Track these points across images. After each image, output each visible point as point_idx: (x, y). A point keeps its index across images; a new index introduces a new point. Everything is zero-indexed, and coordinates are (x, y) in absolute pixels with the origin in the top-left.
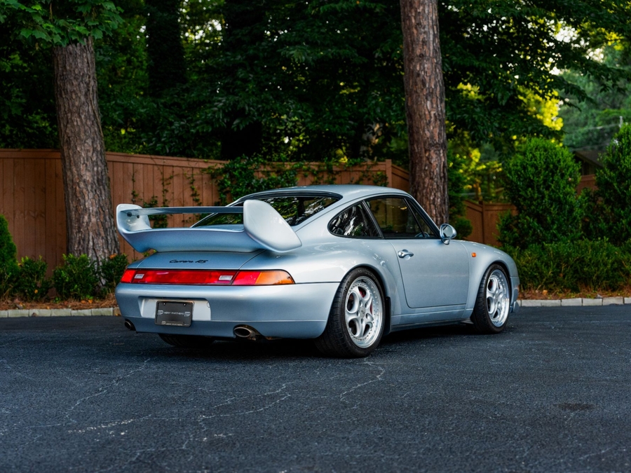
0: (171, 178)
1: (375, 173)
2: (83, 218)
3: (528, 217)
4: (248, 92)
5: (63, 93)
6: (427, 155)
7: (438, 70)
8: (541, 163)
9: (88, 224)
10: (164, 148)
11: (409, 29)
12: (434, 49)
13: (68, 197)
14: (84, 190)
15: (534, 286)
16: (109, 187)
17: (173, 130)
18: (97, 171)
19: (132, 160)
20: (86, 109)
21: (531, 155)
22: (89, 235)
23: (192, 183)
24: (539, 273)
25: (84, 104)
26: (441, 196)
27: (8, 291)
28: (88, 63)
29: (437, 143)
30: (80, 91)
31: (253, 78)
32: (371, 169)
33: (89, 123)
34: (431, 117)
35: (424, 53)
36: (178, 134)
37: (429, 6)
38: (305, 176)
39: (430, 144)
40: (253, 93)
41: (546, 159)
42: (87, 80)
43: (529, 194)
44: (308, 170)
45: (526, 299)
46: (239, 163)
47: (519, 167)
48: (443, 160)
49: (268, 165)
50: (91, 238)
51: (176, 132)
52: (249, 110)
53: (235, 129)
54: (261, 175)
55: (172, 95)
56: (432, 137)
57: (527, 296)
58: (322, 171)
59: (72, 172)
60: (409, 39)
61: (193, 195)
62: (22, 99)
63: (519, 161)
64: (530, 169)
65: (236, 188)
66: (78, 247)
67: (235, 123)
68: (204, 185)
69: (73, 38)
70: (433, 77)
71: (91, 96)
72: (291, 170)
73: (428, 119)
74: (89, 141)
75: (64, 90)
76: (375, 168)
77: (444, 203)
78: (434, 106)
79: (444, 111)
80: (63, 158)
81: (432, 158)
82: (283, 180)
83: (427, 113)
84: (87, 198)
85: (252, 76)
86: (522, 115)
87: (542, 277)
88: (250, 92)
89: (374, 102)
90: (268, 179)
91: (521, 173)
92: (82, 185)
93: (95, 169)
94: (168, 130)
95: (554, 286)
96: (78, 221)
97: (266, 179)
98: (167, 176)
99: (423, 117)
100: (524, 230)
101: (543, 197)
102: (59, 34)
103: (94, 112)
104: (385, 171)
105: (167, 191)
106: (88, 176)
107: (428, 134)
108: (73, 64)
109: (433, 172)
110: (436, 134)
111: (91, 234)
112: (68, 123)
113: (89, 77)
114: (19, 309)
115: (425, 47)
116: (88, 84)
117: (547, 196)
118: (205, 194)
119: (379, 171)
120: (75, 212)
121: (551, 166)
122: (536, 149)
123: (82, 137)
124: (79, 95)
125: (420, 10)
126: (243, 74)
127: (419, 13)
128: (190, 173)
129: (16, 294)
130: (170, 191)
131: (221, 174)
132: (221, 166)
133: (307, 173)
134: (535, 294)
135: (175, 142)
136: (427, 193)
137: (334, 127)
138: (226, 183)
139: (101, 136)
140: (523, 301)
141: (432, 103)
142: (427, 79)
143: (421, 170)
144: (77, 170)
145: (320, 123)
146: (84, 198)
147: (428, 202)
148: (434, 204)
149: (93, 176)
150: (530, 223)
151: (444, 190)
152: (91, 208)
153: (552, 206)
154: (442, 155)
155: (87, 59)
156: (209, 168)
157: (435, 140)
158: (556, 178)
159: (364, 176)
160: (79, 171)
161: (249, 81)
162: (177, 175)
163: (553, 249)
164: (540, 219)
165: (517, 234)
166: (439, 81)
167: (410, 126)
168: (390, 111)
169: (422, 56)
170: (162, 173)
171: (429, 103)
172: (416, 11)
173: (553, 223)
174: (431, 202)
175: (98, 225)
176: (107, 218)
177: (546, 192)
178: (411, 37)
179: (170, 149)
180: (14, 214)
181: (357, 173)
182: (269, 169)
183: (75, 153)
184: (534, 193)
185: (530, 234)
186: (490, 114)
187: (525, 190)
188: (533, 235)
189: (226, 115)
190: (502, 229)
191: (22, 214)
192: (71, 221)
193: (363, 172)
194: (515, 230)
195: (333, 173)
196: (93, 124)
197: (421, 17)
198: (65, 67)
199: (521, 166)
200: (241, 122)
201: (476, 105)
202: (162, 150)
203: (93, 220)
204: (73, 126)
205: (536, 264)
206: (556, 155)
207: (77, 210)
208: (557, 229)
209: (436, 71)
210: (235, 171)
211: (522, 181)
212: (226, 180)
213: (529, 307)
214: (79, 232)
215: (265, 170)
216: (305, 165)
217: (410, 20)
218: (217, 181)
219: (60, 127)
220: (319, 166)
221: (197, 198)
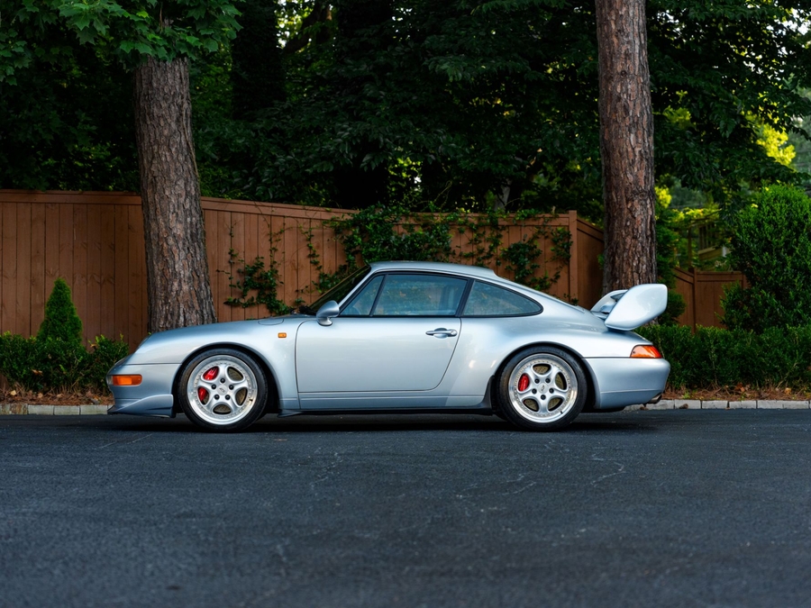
0: (281, 233)
1: (554, 228)
2: (173, 284)
3: (763, 291)
4: (379, 116)
5: (148, 119)
6: (629, 206)
7: (645, 93)
8: (781, 218)
9: (177, 294)
10: (266, 192)
11: (607, 37)
12: (640, 64)
13: (152, 257)
14: (174, 248)
15: (773, 382)
16: (204, 244)
17: (277, 168)
18: (191, 223)
19: (230, 207)
20: (178, 140)
21: (768, 208)
22: (179, 308)
23: (309, 240)
24: (780, 365)
25: (175, 133)
26: (648, 261)
27: (78, 380)
28: (181, 78)
29: (643, 191)
30: (170, 116)
31: (385, 97)
32: (549, 224)
33: (181, 158)
34: (635, 156)
35: (626, 70)
36: (284, 172)
37: (634, 7)
38: (461, 232)
39: (633, 192)
40: (387, 117)
41: (788, 214)
42: (180, 101)
43: (765, 260)
44: (464, 224)
45: (763, 399)
46: (373, 213)
47: (752, 224)
48: (650, 213)
49: (412, 216)
50: (181, 312)
51: (281, 171)
52: (385, 143)
53: (366, 169)
54: (401, 229)
55: (268, 118)
56: (636, 182)
57: (764, 395)
58: (484, 226)
59: (158, 224)
60: (607, 51)
61: (310, 256)
62: (91, 125)
63: (752, 216)
64: (766, 226)
65: (368, 247)
66: (165, 323)
67: (364, 160)
68: (326, 242)
69: (182, 52)
70: (638, 101)
71: (184, 122)
72: (443, 223)
73: (632, 158)
74: (181, 182)
75: (149, 114)
76: (555, 222)
77: (652, 271)
78: (640, 140)
79: (653, 148)
80: (145, 205)
81: (636, 210)
82: (432, 237)
83: (630, 149)
84: (177, 258)
85: (383, 93)
86: (751, 150)
87: (785, 371)
88: (383, 116)
89: (550, 132)
90: (411, 236)
91: (755, 232)
92: (171, 241)
93: (189, 220)
94: (269, 167)
95: (800, 382)
96: (165, 288)
97: (409, 235)
98: (276, 230)
99: (625, 154)
100: (757, 308)
101: (784, 265)
102: (164, 46)
103: (188, 144)
104: (568, 226)
105: (276, 250)
106: (179, 229)
107: (631, 178)
108: (162, 79)
109: (637, 229)
110: (643, 178)
111: (182, 306)
112: (153, 158)
113: (182, 98)
114: (94, 404)
115: (628, 61)
116: (180, 107)
117: (789, 264)
118: (325, 255)
119: (560, 226)
120: (161, 277)
121: (796, 223)
122: (775, 199)
123: (172, 177)
124: (169, 120)
125: (622, 12)
126: (371, 92)
127: (622, 15)
128: (307, 226)
129: (88, 385)
130: (280, 249)
131: (348, 228)
132: (349, 218)
133: (464, 228)
134: (775, 393)
135: (281, 184)
136: (628, 257)
137: (497, 166)
138: (357, 240)
139: (196, 176)
140: (759, 401)
141: (637, 137)
142: (631, 105)
143: (621, 226)
144: (164, 221)
145: (477, 161)
146: (173, 259)
147: (630, 270)
148: (637, 272)
149: (185, 230)
150: (766, 299)
151: (651, 253)
152: (182, 272)
153: (795, 276)
154: (648, 206)
155: (180, 73)
156: (332, 220)
157: (641, 186)
158: (802, 239)
159: (539, 232)
160: (167, 222)
161: (381, 101)
162: (289, 229)
163: (799, 333)
164: (779, 293)
165: (748, 314)
166: (646, 107)
167: (606, 167)
168: (573, 145)
169: (624, 73)
170: (270, 226)
171: (632, 136)
172: (617, 14)
173: (797, 299)
174: (634, 270)
175: (191, 295)
176: (203, 286)
177: (789, 258)
178: (609, 48)
179: (274, 193)
180: (74, 278)
181: (531, 228)
182: (412, 221)
183: (162, 198)
184: (772, 260)
185: (766, 315)
186: (708, 151)
187: (760, 255)
188: (770, 316)
189: (353, 148)
190: (727, 307)
191: (84, 279)
192: (155, 288)
193: (538, 227)
194: (746, 308)
195: (498, 229)
196: (186, 160)
197: (624, 21)
198: (151, 83)
199: (755, 222)
200: (373, 159)
201: (688, 137)
202: (263, 195)
203: (185, 287)
204: (160, 162)
205: (776, 353)
206: (802, 209)
207: (163, 275)
208: (802, 307)
209: (642, 93)
210: (368, 225)
211: (756, 243)
212: (356, 236)
213: (767, 409)
214: (166, 303)
215: (407, 223)
216: (461, 217)
217: (609, 25)
218: (343, 237)
219: (143, 163)
220: (479, 219)
221: (316, 259)
